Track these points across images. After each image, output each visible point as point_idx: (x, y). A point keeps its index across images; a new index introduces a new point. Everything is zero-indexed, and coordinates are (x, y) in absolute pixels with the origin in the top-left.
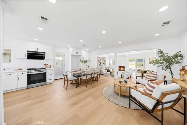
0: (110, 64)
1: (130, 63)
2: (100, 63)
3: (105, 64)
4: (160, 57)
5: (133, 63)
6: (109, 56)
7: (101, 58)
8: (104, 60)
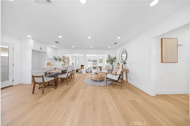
0: (73, 64)
1: (89, 63)
2: (65, 62)
3: (68, 63)
4: (109, 58)
5: (91, 63)
6: (72, 56)
7: (65, 57)
8: (68, 59)
